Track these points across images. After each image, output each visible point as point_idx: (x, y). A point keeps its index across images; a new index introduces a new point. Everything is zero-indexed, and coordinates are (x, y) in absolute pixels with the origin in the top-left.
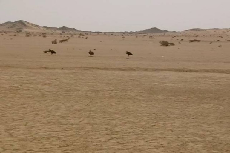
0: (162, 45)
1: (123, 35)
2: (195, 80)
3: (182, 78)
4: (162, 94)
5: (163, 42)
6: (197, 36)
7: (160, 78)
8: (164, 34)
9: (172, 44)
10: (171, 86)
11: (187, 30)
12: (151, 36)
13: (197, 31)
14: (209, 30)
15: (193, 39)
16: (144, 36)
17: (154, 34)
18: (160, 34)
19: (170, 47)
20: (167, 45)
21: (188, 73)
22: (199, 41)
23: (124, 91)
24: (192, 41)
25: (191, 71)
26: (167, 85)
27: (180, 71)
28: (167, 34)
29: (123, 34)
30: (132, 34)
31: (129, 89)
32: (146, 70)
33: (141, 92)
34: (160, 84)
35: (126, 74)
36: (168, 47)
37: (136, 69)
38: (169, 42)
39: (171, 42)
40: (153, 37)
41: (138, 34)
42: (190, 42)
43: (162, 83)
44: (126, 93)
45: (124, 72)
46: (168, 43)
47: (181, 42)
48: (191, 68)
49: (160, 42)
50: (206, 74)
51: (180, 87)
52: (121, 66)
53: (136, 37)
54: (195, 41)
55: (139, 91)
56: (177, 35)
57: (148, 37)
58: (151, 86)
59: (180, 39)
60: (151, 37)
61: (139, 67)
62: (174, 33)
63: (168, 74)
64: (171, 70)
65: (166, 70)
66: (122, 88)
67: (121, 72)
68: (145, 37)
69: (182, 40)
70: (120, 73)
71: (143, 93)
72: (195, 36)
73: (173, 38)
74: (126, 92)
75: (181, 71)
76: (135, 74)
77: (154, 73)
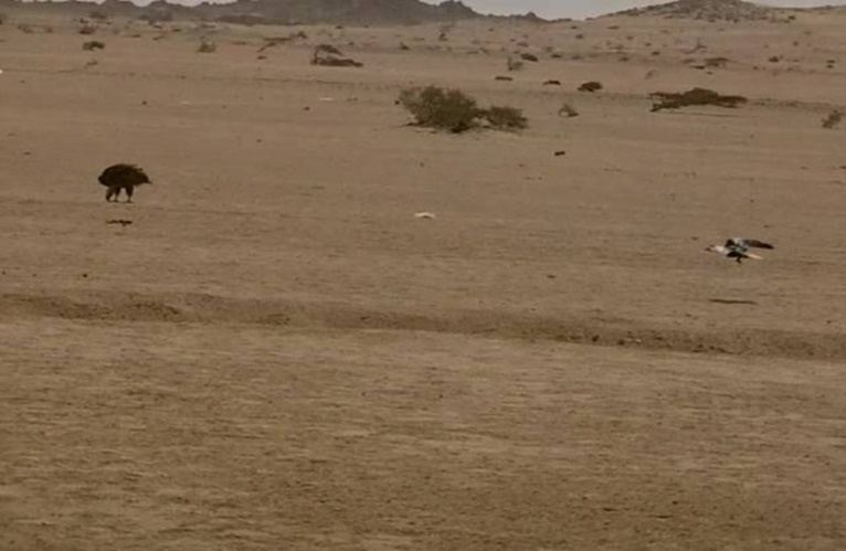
0: (421, 123)
1: (84, 32)
2: (686, 413)
3: (582, 398)
4: (402, 524)
5: (431, 94)
6: (715, 62)
7: (389, 386)
8: (442, 37)
9: (508, 119)
10: (485, 460)
11: (633, 13)
12: (328, 48)
13: (722, 22)
14: (822, 19)
15: (683, 83)
16: (273, 42)
17: (355, 32)
18: (407, 33)
19: (486, 143)
20: (459, 128)
21: (630, 356)
22: (732, 101)
23: (74, 487)
24: (674, 101)
25: (657, 341)
26: (453, 446)
27: (561, 338)
28: (461, 34)
29: (92, 22)
30: (168, 26)
31: (114, 468)
32: (274, 317)
33: (221, 497)
34: (393, 437)
35: (100, 345)
36: (467, 138)
37: (187, 309)
38: (483, 104)
39: (501, 103)
40: (347, 56)
41: (219, 26)
42: (656, 108)
43: (411, 429)
44: (92, 507)
45: (78, 326)
46: (470, 103)
47: (577, 106)
48: (662, 319)
49: (406, 99)
50: (787, 373)
51: (556, 465)
52: (65, 284)
53: (204, 49)
54: (701, 98)
55: (204, 493)
56: (549, 49)
57: (308, 55)
58: (307, 453)
59: (573, 77)
60: (324, 55)
61: (213, 290)
62: (527, 28)
63: (458, 357)
64: (488, 331)
65: (441, 326)
66: (54, 461)
67: (51, 326)
68: (282, 48)
69: (592, 87)
70: (50, 334)
71: (235, 512)
72: (700, 57)
73: (514, 67)
74: (84, 496)
75: (575, 339)
76: (175, 345)
77: (343, 349)
